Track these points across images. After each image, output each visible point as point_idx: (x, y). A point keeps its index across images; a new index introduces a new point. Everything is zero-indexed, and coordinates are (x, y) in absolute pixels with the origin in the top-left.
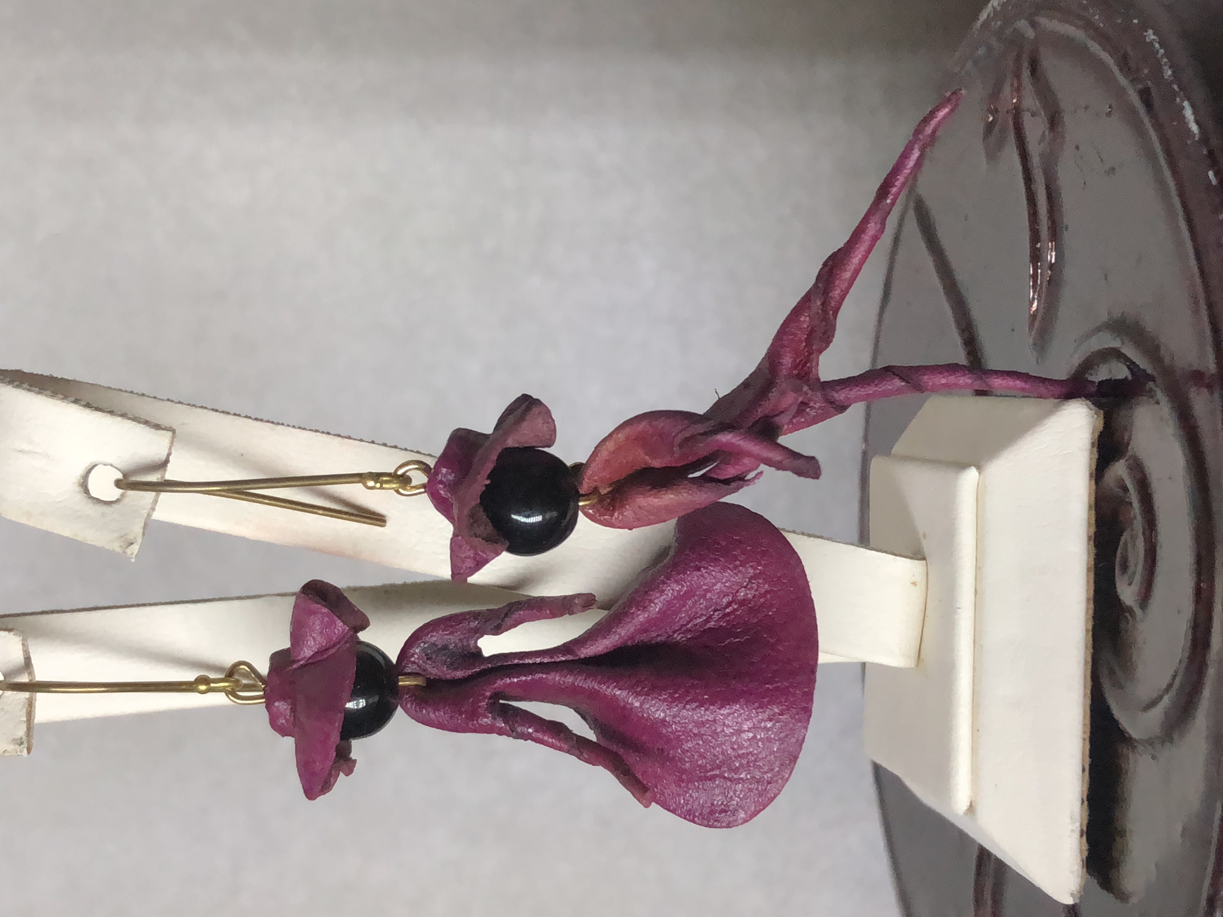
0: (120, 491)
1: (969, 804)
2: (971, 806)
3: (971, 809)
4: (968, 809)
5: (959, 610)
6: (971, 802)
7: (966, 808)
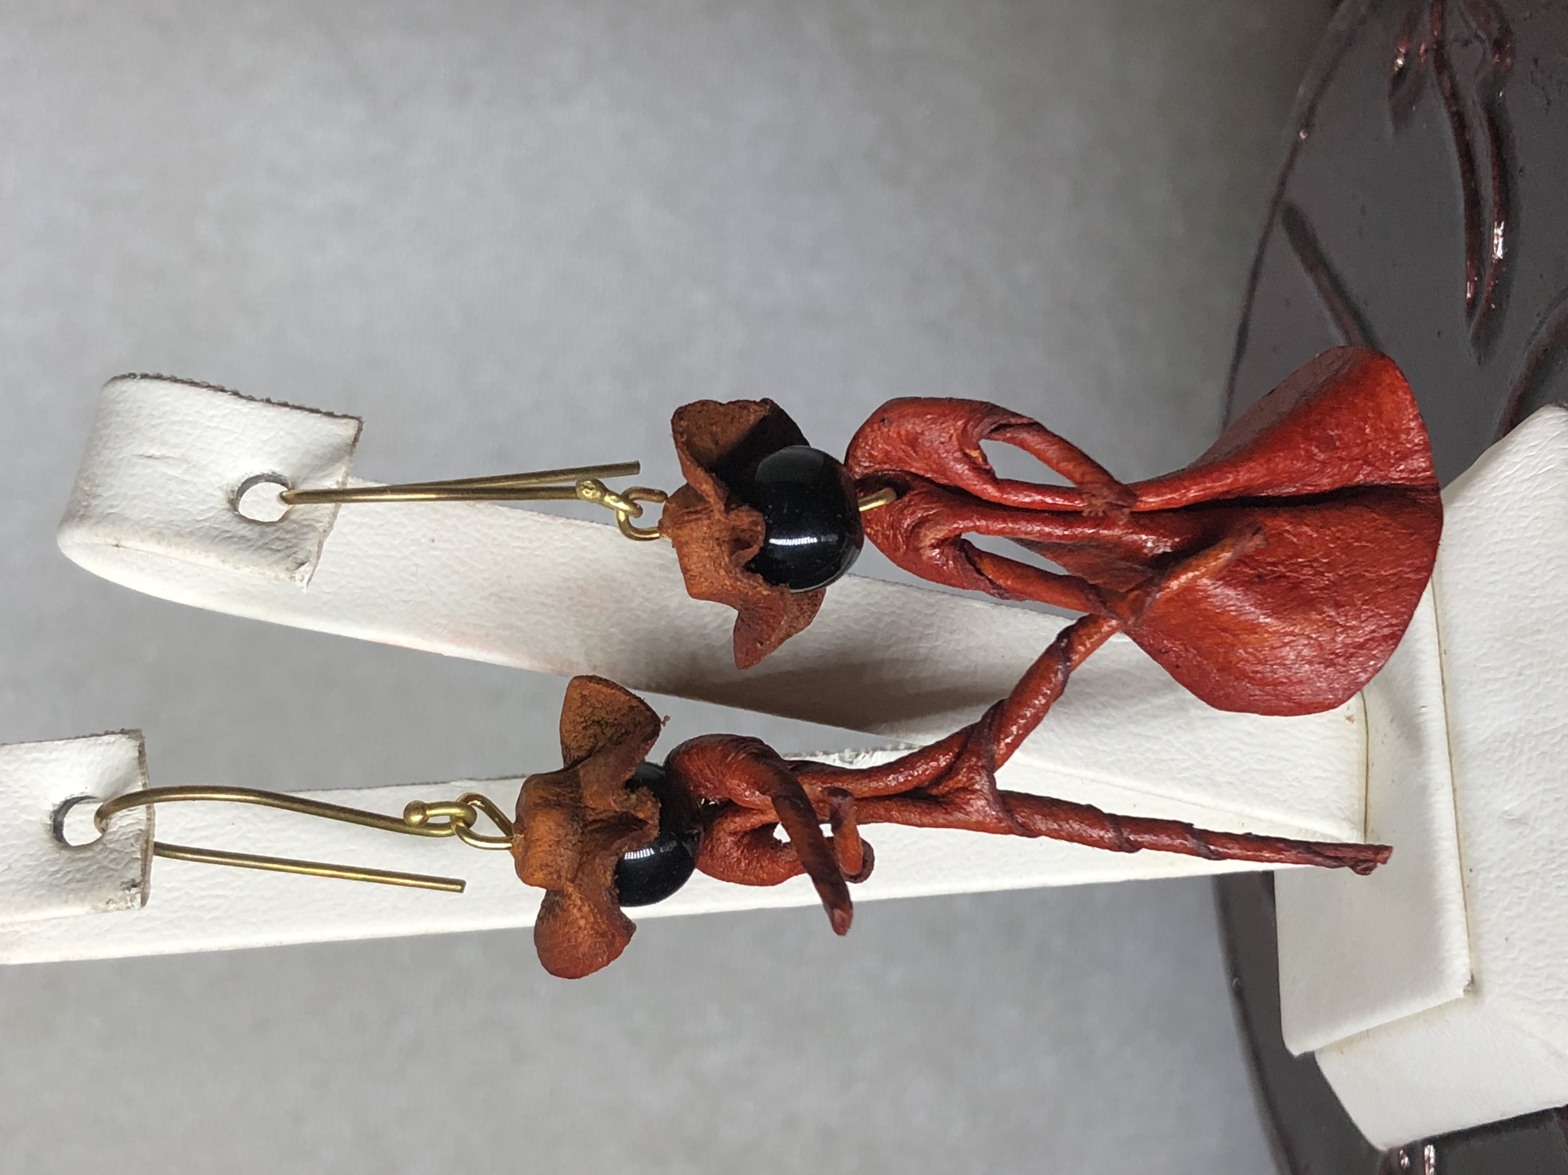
0: (285, 508)
1: (1469, 978)
2: (1473, 981)
3: (1474, 986)
4: (1469, 985)
5: (1423, 709)
6: (1472, 977)
7: (1467, 983)
